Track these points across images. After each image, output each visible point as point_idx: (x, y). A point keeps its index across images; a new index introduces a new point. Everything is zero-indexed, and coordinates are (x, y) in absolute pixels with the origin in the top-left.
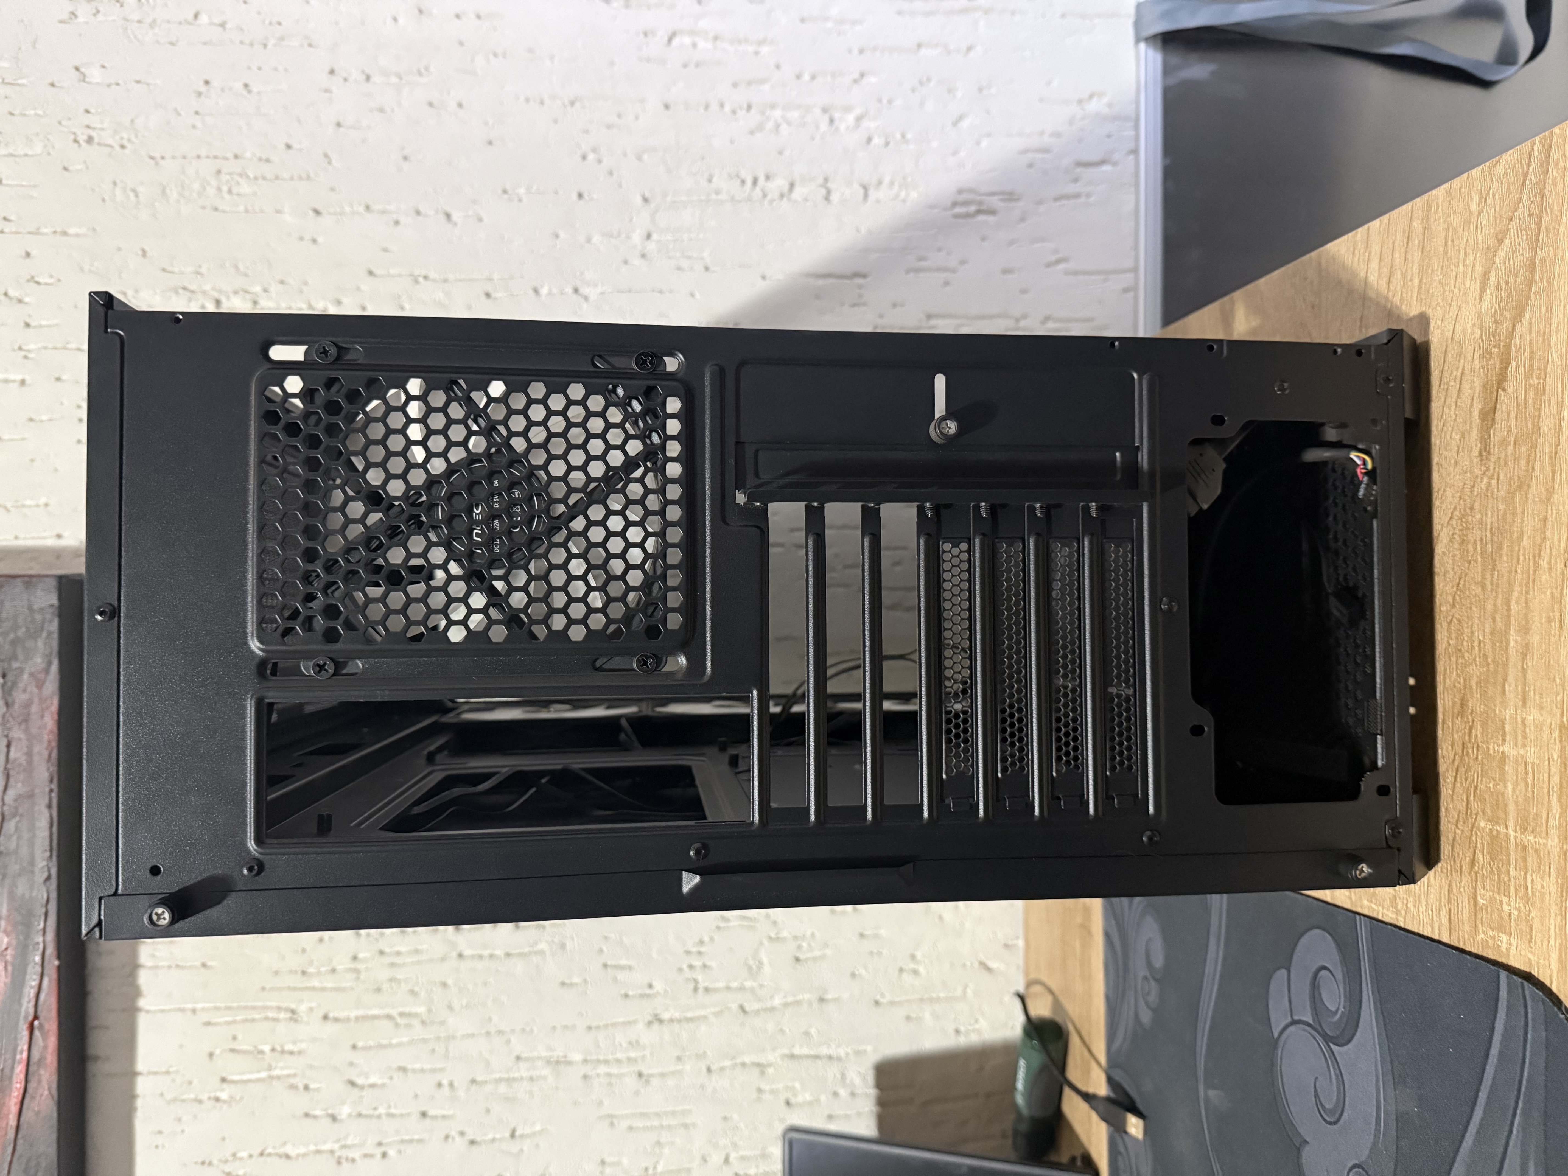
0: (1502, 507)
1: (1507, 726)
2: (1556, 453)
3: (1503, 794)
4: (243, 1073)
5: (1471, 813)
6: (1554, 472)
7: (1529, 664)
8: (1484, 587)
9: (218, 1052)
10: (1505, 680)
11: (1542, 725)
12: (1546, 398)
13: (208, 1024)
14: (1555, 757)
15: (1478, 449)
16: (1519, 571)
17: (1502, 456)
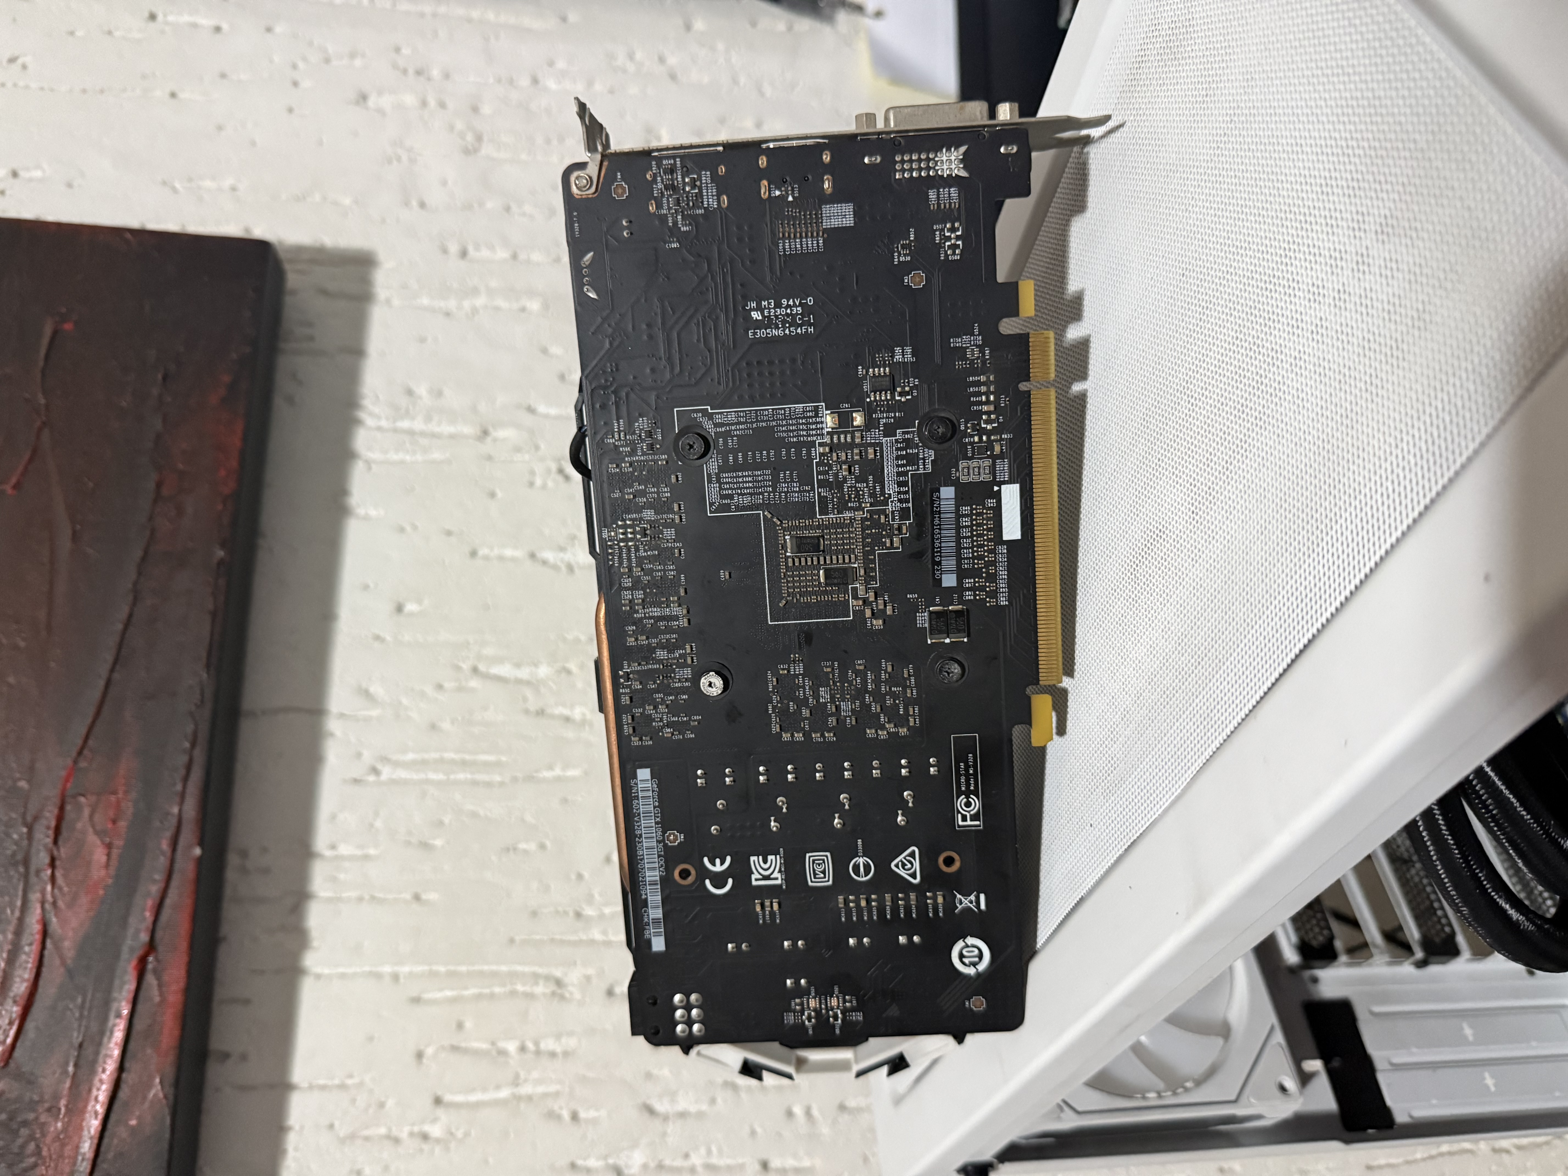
4: (473, 1090)
9: (430, 1051)
13: (416, 1000)
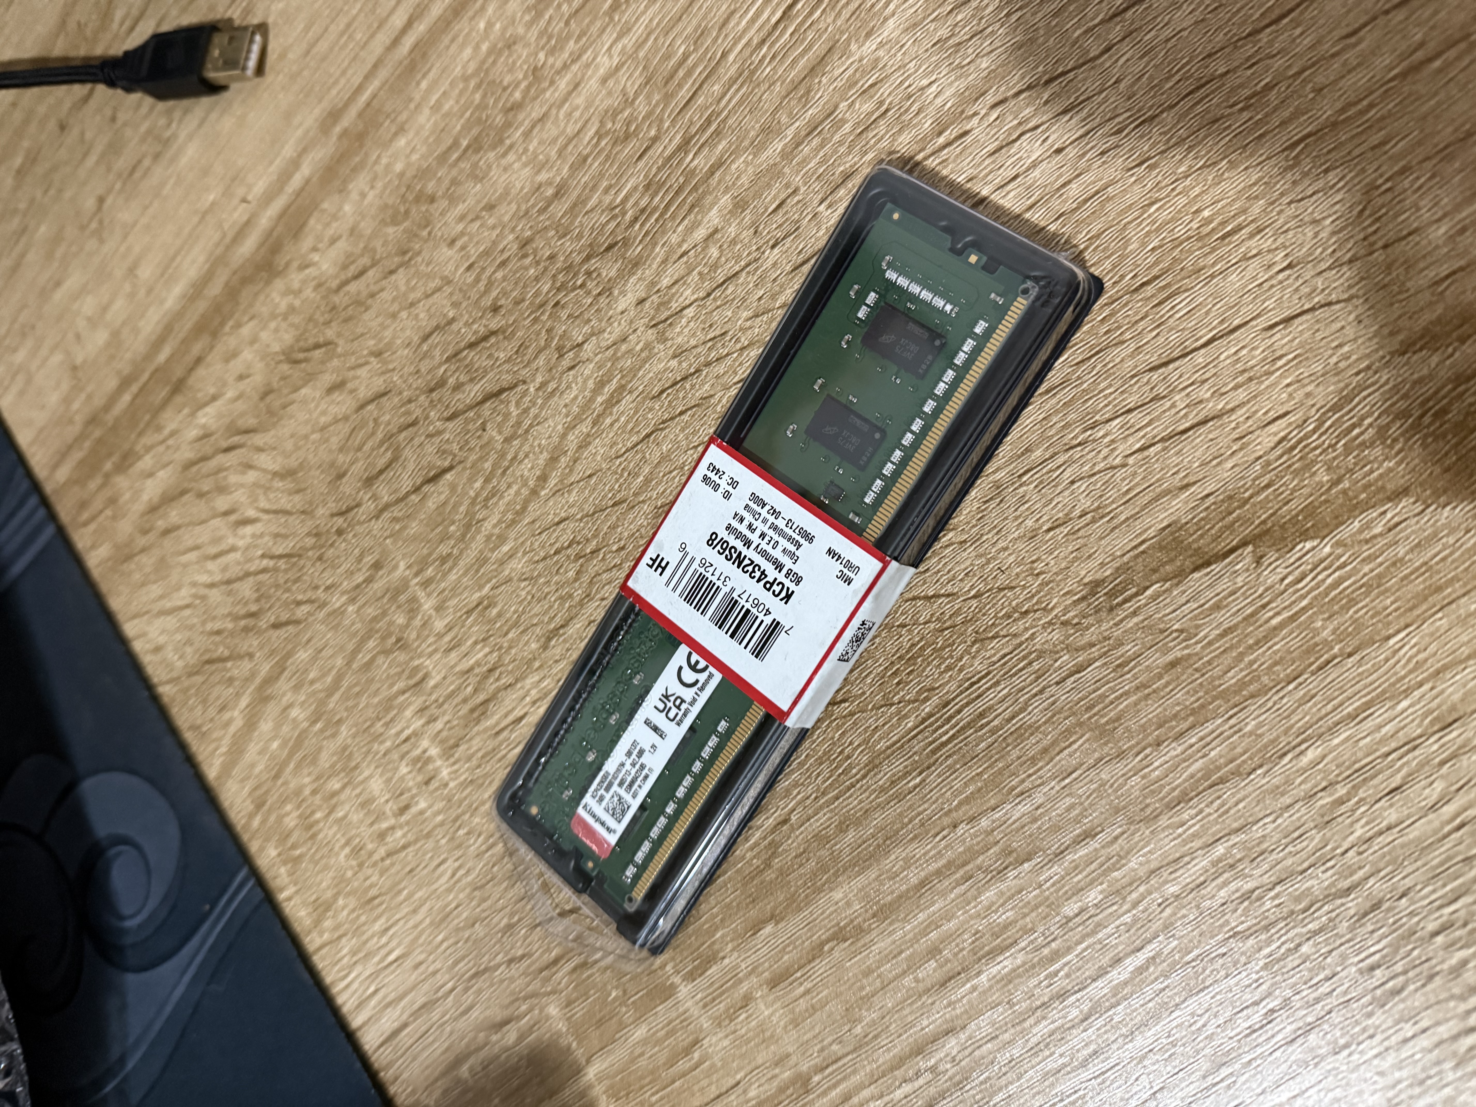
0: (1035, 713)
1: (714, 968)
2: (1222, 781)
3: (622, 1026)
5: (548, 979)
6: (1184, 798)
7: (836, 954)
8: (873, 766)
10: (774, 918)
11: (773, 1039)
12: (1313, 683)
14: (752, 1094)
15: (1099, 576)
16: (960, 831)
17: (1129, 649)
